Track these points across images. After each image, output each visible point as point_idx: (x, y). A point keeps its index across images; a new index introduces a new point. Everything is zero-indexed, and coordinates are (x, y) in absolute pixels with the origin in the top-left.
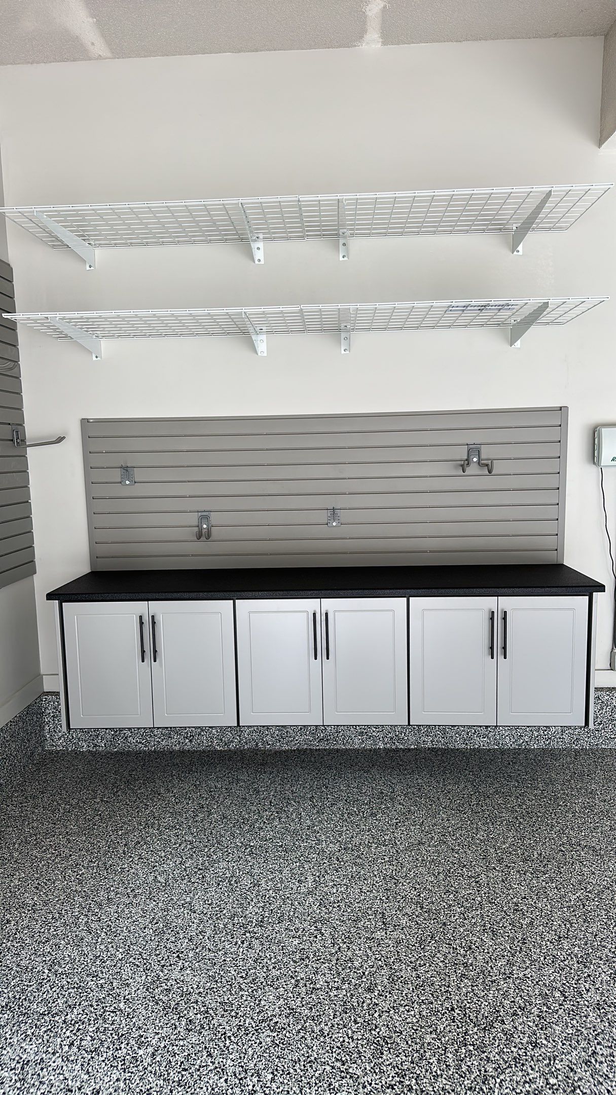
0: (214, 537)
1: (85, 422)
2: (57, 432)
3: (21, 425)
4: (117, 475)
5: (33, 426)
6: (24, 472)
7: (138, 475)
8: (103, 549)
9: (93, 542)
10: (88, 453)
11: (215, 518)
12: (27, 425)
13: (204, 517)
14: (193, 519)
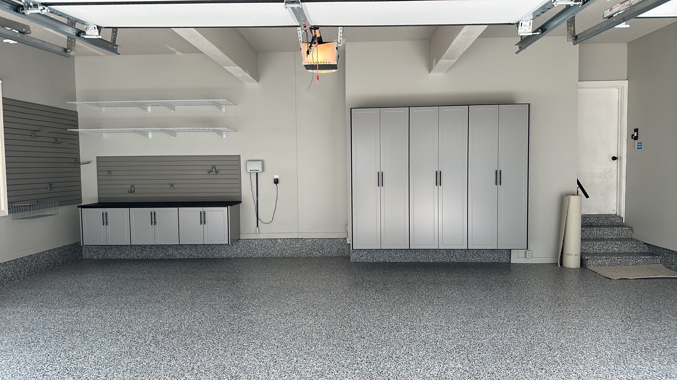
0: (135, 192)
1: (98, 157)
2: (89, 160)
3: (79, 158)
4: (106, 173)
5: (82, 158)
6: (80, 172)
7: (113, 173)
8: (102, 196)
9: (99, 194)
10: (98, 166)
11: (136, 187)
12: (81, 158)
13: (132, 186)
14: (129, 187)
